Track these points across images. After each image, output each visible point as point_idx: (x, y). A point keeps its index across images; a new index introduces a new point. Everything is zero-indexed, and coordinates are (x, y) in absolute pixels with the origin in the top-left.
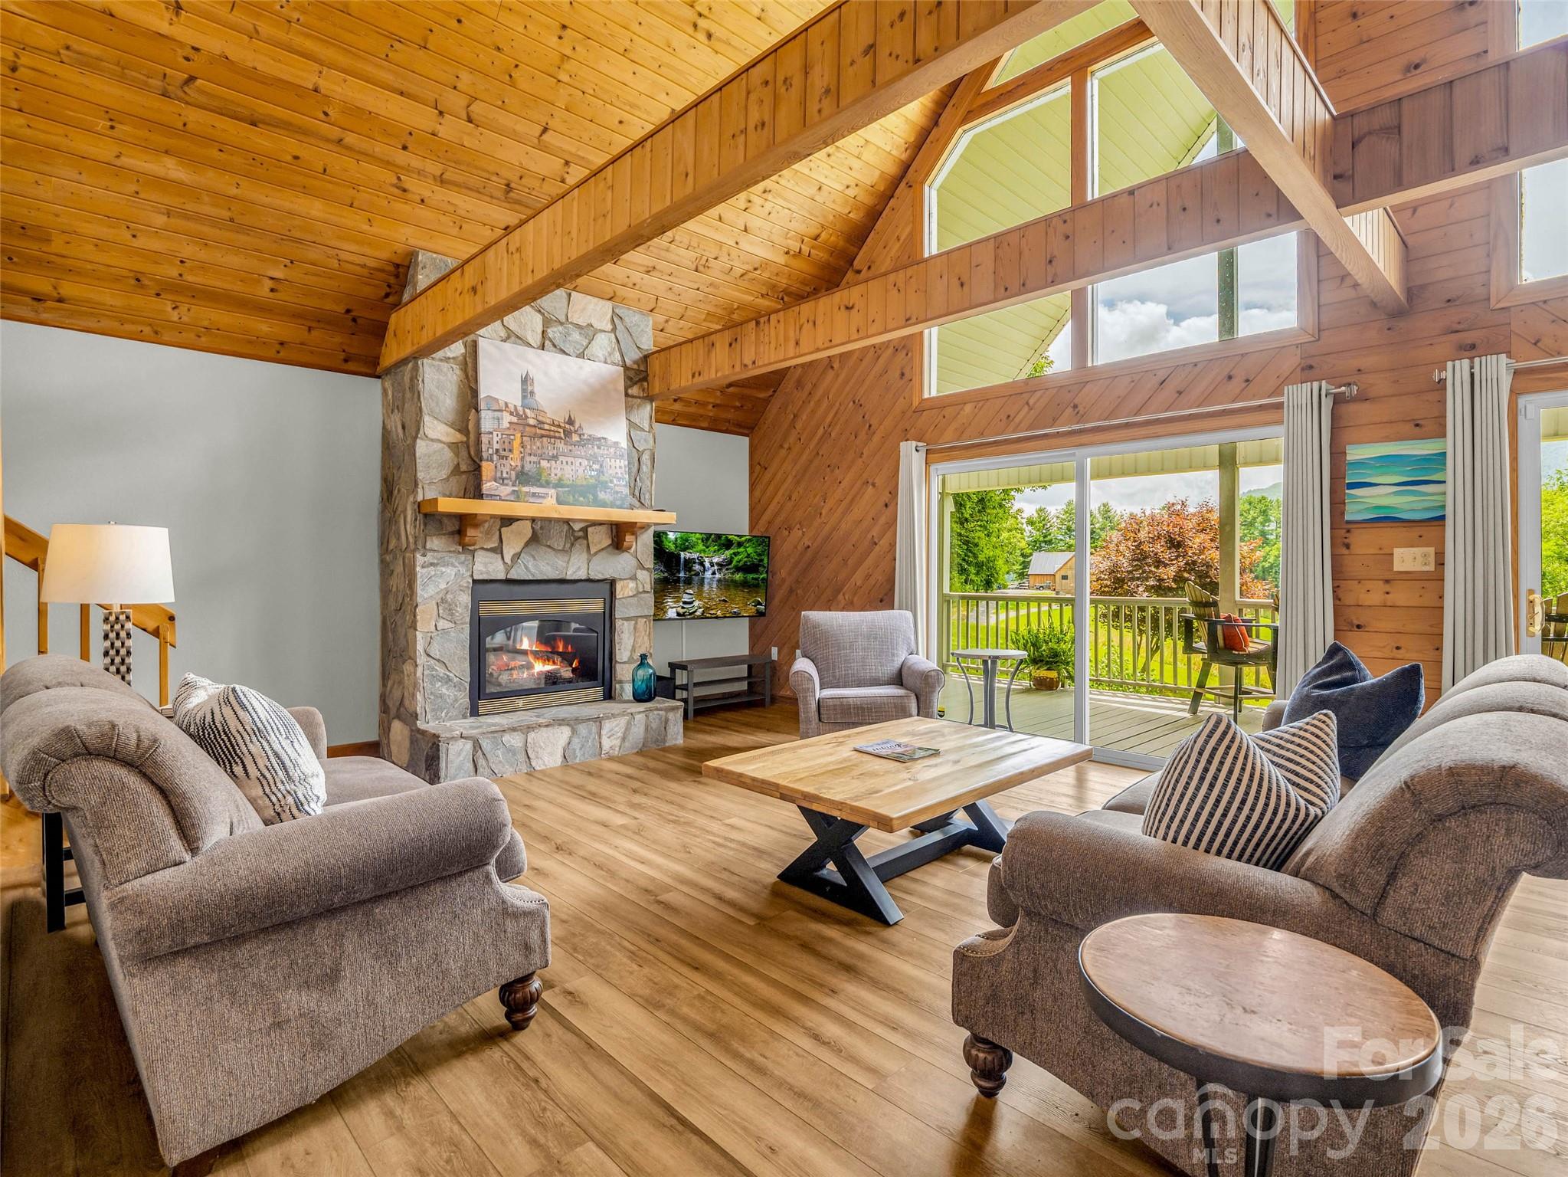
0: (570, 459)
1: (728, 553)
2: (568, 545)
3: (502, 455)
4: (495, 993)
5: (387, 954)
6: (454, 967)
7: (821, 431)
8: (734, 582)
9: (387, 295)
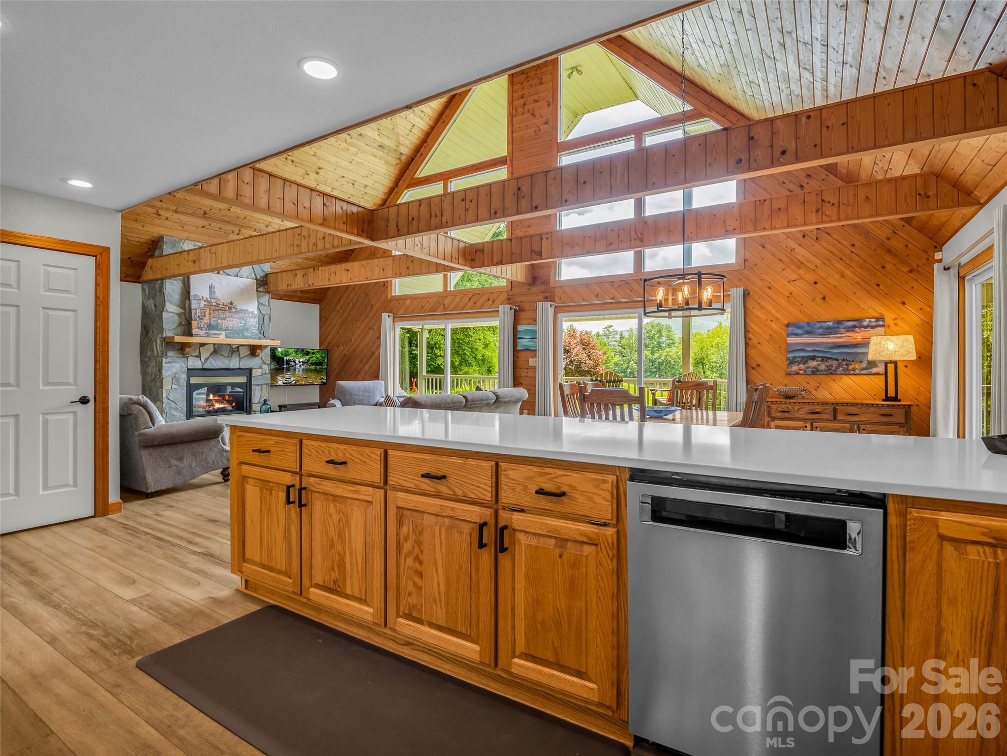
0: (231, 319)
1: (308, 357)
2: (230, 355)
3: (201, 318)
4: (219, 471)
5: (194, 455)
6: (211, 461)
7: (351, 305)
8: (310, 369)
9: (148, 252)
